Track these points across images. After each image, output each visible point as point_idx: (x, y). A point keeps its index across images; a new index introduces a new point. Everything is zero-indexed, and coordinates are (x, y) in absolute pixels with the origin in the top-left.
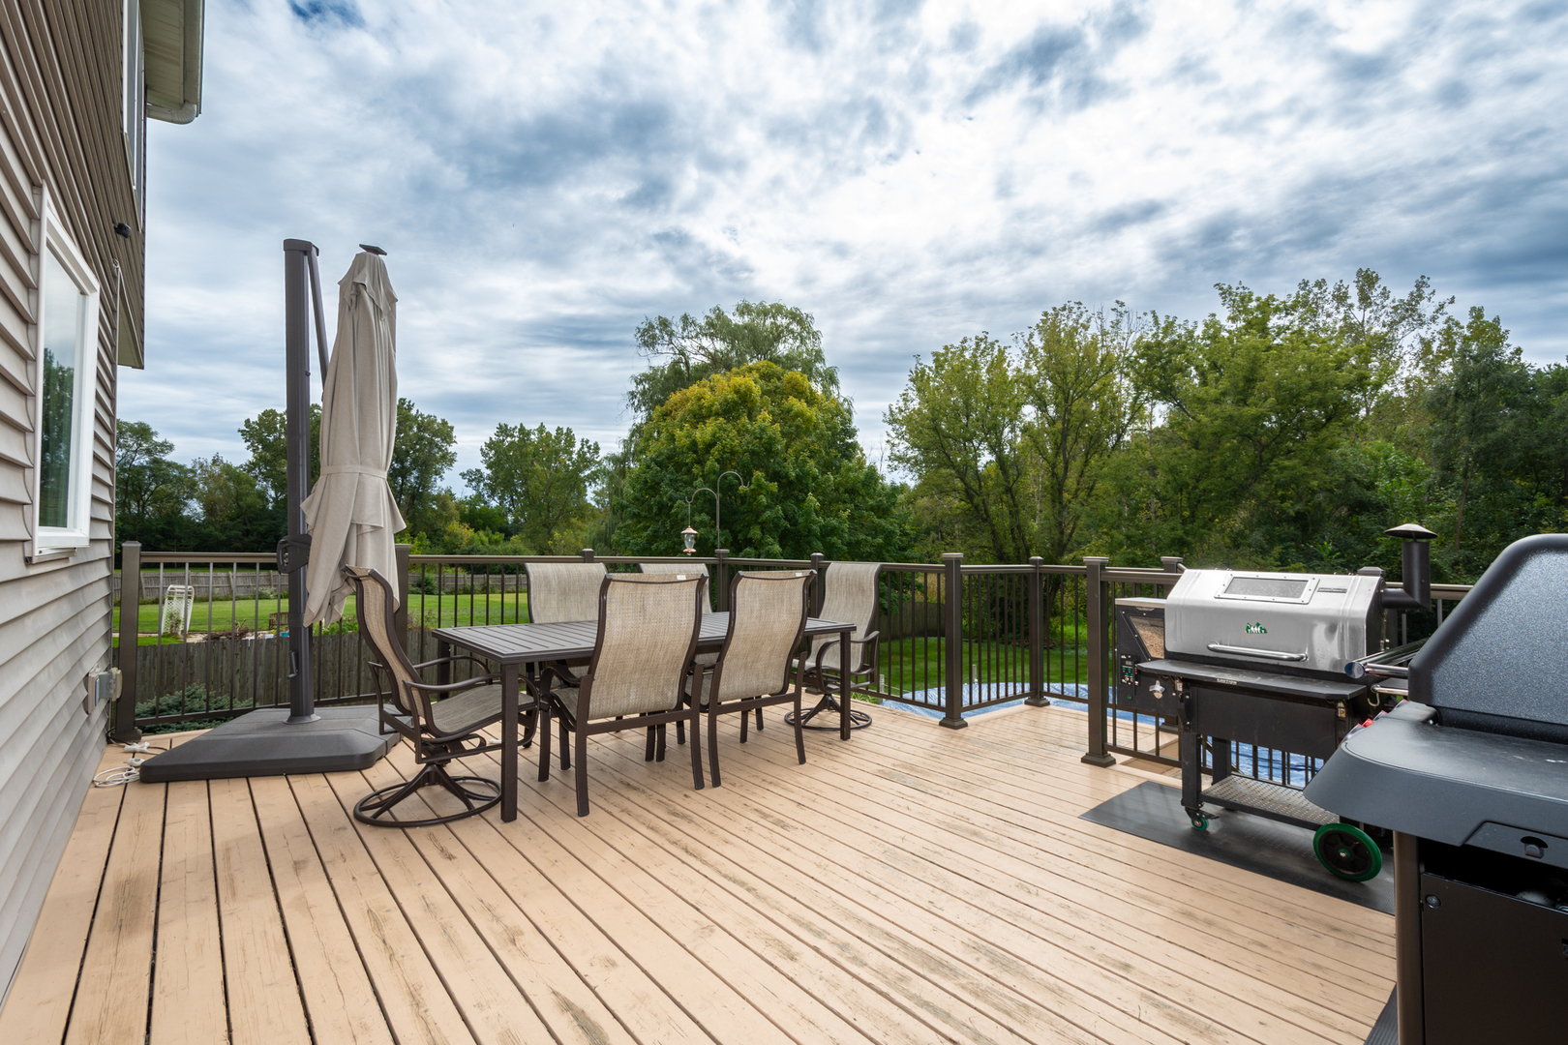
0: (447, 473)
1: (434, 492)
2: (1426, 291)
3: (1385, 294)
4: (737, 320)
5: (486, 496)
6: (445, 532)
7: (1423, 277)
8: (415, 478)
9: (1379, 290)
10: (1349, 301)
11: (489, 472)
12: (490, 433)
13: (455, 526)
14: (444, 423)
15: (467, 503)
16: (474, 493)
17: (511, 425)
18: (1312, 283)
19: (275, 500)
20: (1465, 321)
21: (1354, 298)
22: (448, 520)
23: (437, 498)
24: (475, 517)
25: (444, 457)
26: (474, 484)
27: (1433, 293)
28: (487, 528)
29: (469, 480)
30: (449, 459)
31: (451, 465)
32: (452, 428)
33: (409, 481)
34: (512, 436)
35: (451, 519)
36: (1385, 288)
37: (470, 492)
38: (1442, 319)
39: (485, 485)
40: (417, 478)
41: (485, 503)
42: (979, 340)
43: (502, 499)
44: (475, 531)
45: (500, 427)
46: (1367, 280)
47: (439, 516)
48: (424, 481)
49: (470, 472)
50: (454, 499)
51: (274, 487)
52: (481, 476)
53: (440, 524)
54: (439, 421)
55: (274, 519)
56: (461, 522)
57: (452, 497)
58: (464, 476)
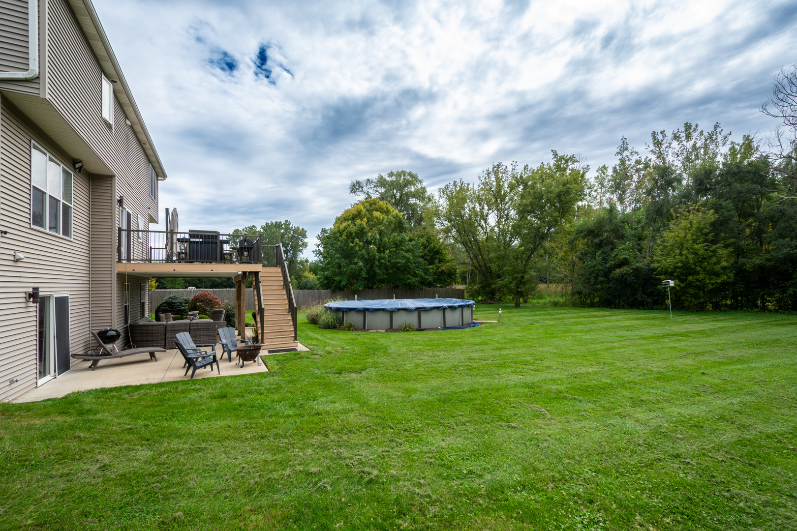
0: (305, 251)
1: (299, 260)
4: (389, 179)
7: (717, 123)
12: (319, 232)
13: (307, 274)
14: (303, 229)
15: (314, 264)
17: (327, 228)
22: (304, 271)
23: (302, 263)
25: (303, 244)
26: (318, 255)
27: (722, 130)
30: (305, 245)
31: (306, 248)
32: (306, 231)
34: (327, 233)
37: (316, 259)
45: (322, 229)
47: (300, 269)
48: (295, 255)
49: (315, 251)
52: (320, 252)
53: (301, 273)
54: (301, 229)
57: (307, 261)
58: (313, 252)
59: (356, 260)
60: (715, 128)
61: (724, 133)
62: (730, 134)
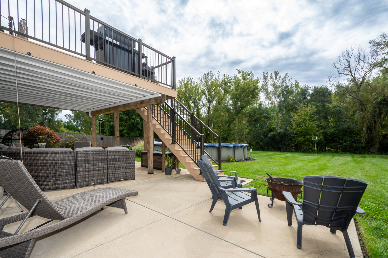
0: (60, 114)
1: (56, 119)
2: (287, 76)
3: (280, 77)
5: (72, 121)
6: (60, 130)
7: (287, 73)
8: (50, 115)
9: (279, 76)
10: (273, 78)
11: (73, 115)
13: (63, 129)
15: (66, 123)
16: (69, 120)
18: (265, 73)
19: (5, 120)
20: (294, 83)
21: (274, 77)
22: (60, 127)
23: (57, 121)
24: (69, 127)
26: (69, 118)
27: (288, 77)
28: (73, 130)
29: (67, 117)
31: (61, 112)
33: (48, 116)
35: (62, 127)
36: (280, 76)
37: (67, 120)
38: (290, 82)
39: (72, 118)
40: (51, 115)
41: (72, 123)
42: (188, 78)
43: (77, 122)
44: (69, 130)
46: (276, 73)
47: (57, 126)
48: (53, 116)
49: (67, 115)
50: (62, 122)
51: (4, 117)
52: (71, 116)
53: (58, 128)
55: (5, 125)
56: (64, 128)
57: (62, 121)
58: (65, 115)
59: (134, 116)
60: (286, 75)
61: (289, 78)
62: (291, 79)
